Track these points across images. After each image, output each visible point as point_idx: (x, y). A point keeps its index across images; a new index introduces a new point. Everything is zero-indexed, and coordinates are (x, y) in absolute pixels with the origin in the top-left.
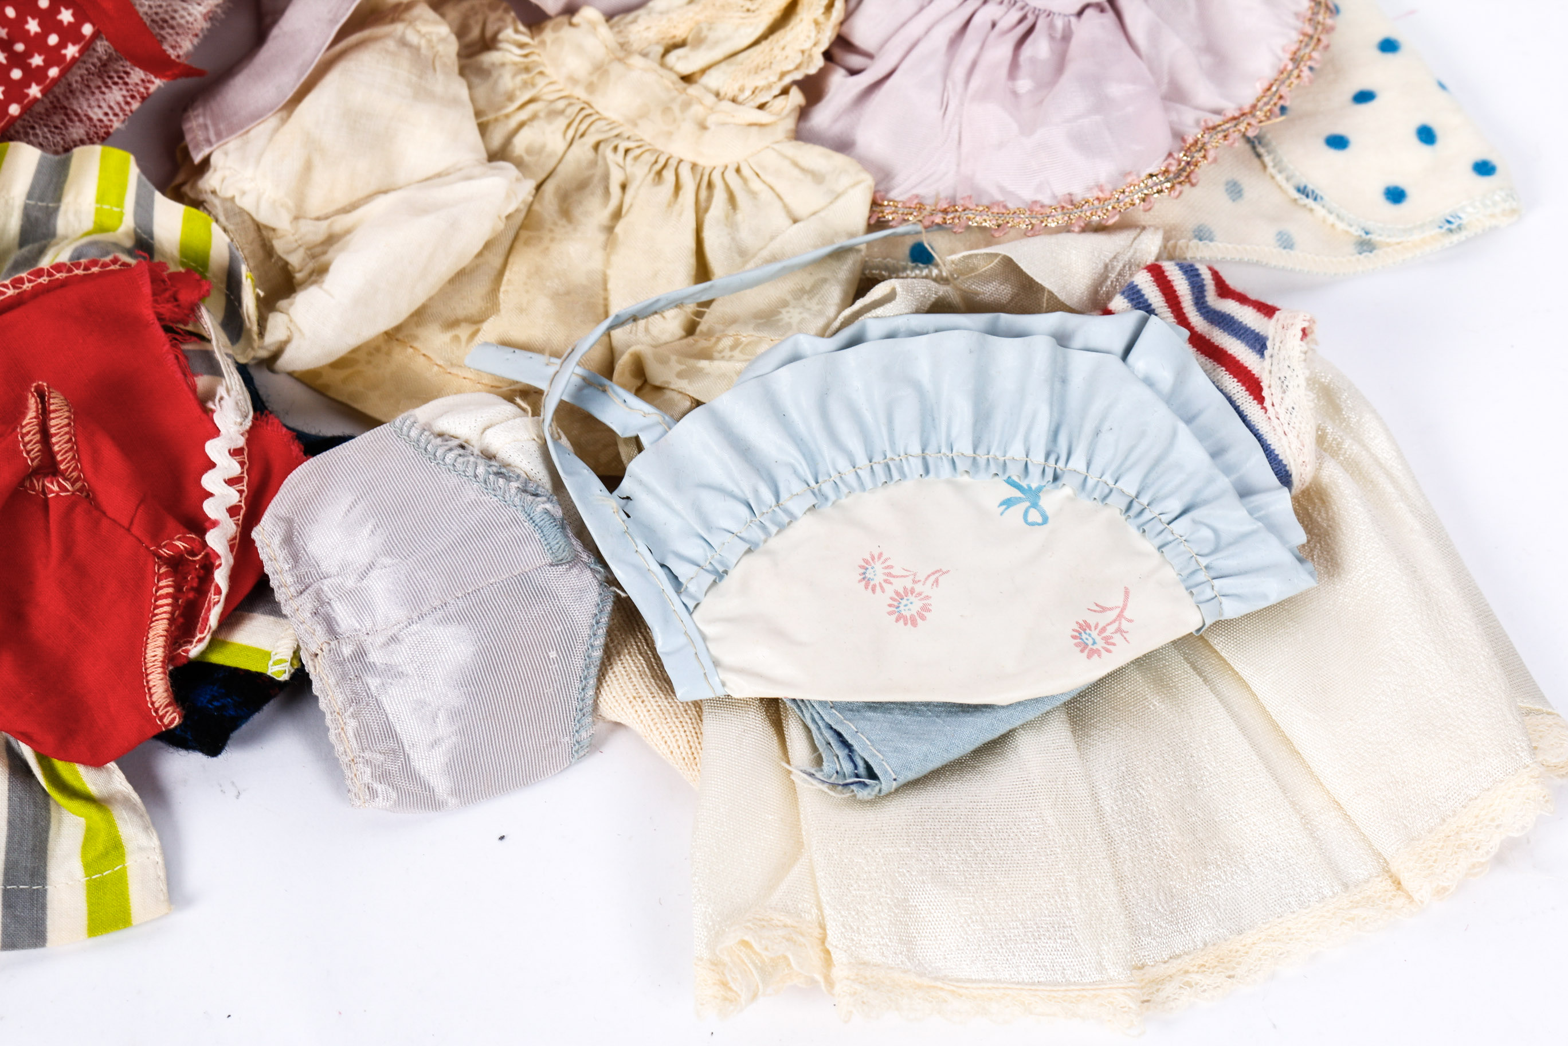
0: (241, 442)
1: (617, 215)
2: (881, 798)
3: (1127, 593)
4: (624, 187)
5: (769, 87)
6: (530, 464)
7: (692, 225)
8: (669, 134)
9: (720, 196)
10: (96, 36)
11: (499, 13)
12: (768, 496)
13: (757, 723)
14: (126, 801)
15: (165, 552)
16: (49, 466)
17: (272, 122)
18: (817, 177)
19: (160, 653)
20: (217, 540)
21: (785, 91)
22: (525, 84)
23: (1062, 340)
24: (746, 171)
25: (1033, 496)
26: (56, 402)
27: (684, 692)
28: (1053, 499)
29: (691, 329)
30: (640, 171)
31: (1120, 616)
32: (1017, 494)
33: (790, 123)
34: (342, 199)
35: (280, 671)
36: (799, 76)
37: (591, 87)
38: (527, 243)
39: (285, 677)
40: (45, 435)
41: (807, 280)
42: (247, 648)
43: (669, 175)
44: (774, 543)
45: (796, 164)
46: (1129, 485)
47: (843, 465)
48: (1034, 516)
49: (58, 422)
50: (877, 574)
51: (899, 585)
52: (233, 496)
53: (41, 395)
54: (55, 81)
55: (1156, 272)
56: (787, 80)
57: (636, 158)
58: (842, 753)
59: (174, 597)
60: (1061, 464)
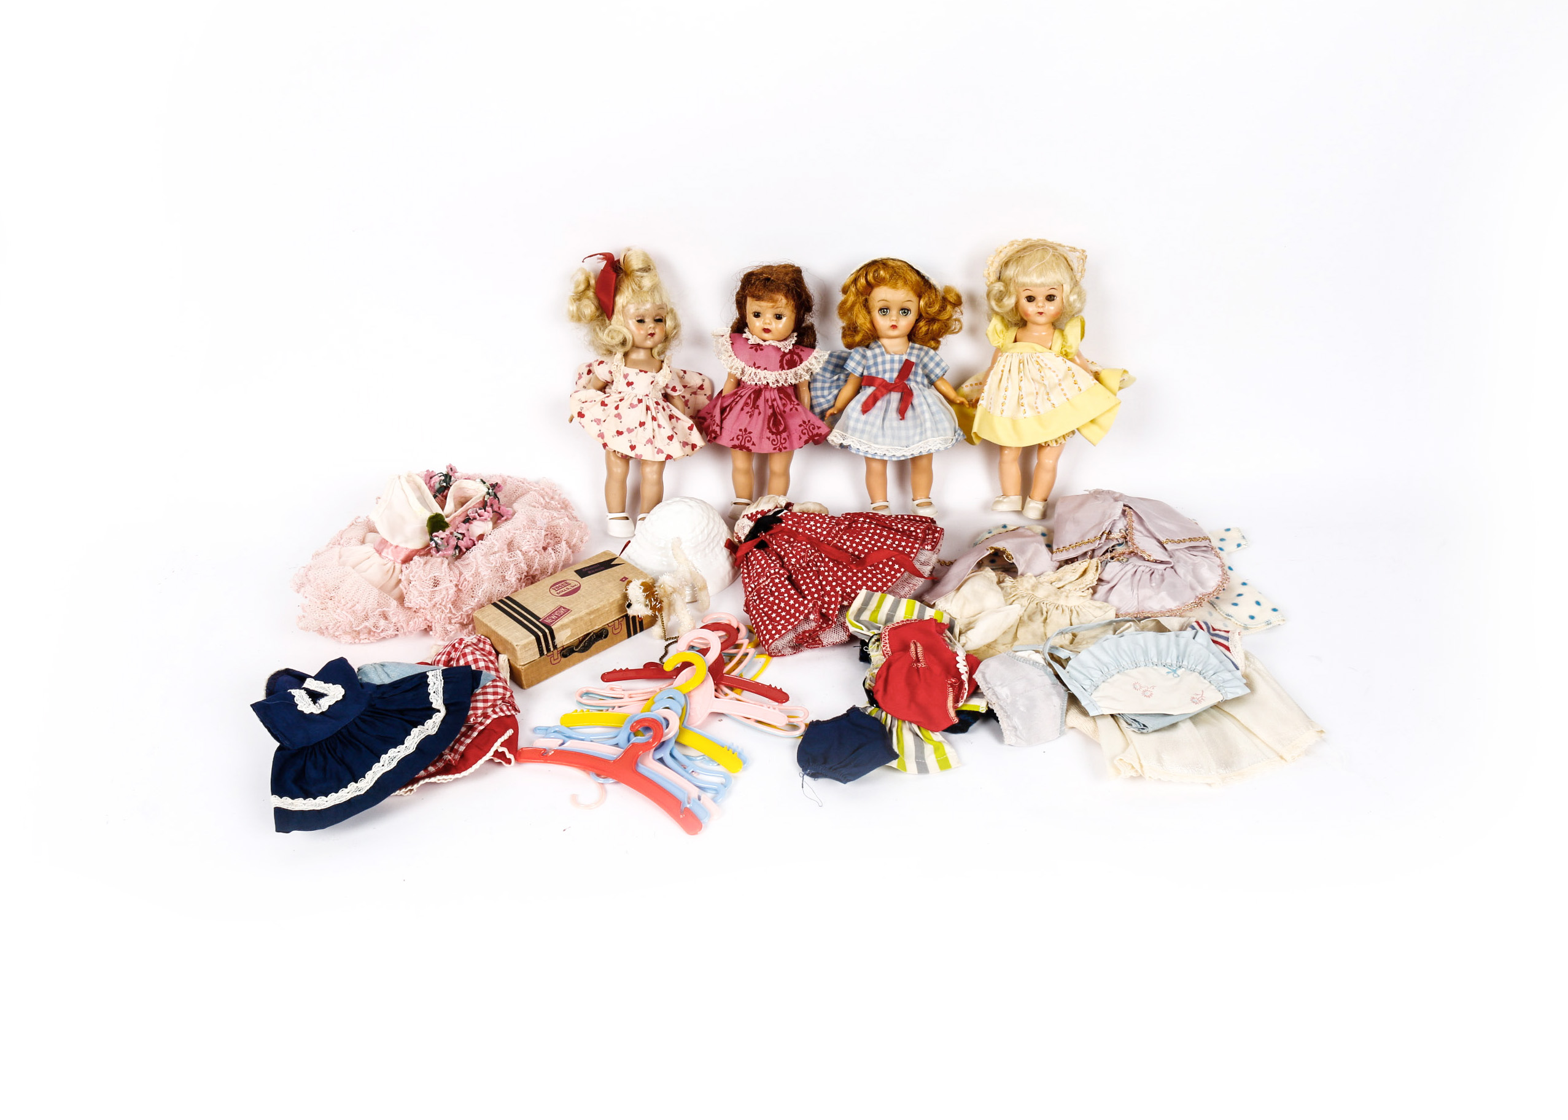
0: (964, 659)
1: (1046, 619)
2: (1148, 733)
3: (1203, 691)
4: (1047, 613)
5: (1083, 588)
6: (1042, 662)
7: (1069, 618)
8: (1058, 599)
9: (1075, 613)
10: (904, 571)
11: (1003, 575)
12: (1106, 669)
13: (1111, 720)
14: (944, 742)
15: (949, 682)
16: (918, 660)
17: (953, 593)
18: (1100, 608)
19: (952, 704)
20: (965, 677)
21: (1088, 589)
22: (1014, 591)
23: (1177, 636)
24: (1081, 607)
25: (1175, 671)
26: (918, 645)
27: (1091, 714)
28: (1180, 672)
29: (1071, 643)
30: (1051, 607)
31: (1202, 696)
32: (1170, 671)
33: (1090, 596)
34: (972, 614)
35: (983, 710)
36: (1091, 586)
37: (1033, 590)
38: (1022, 626)
39: (984, 712)
40: (917, 653)
41: (1101, 630)
42: (972, 705)
43: (1060, 608)
44: (1108, 680)
45: (1093, 605)
46: (1199, 668)
47: (1125, 663)
48: (1175, 675)
49: (920, 649)
50: (1138, 687)
51: (1144, 689)
52: (966, 669)
53: (915, 643)
54: (895, 582)
55: (1198, 622)
56: (1088, 586)
57: (1049, 605)
58: (1137, 723)
59: (953, 692)
60: (1181, 664)
